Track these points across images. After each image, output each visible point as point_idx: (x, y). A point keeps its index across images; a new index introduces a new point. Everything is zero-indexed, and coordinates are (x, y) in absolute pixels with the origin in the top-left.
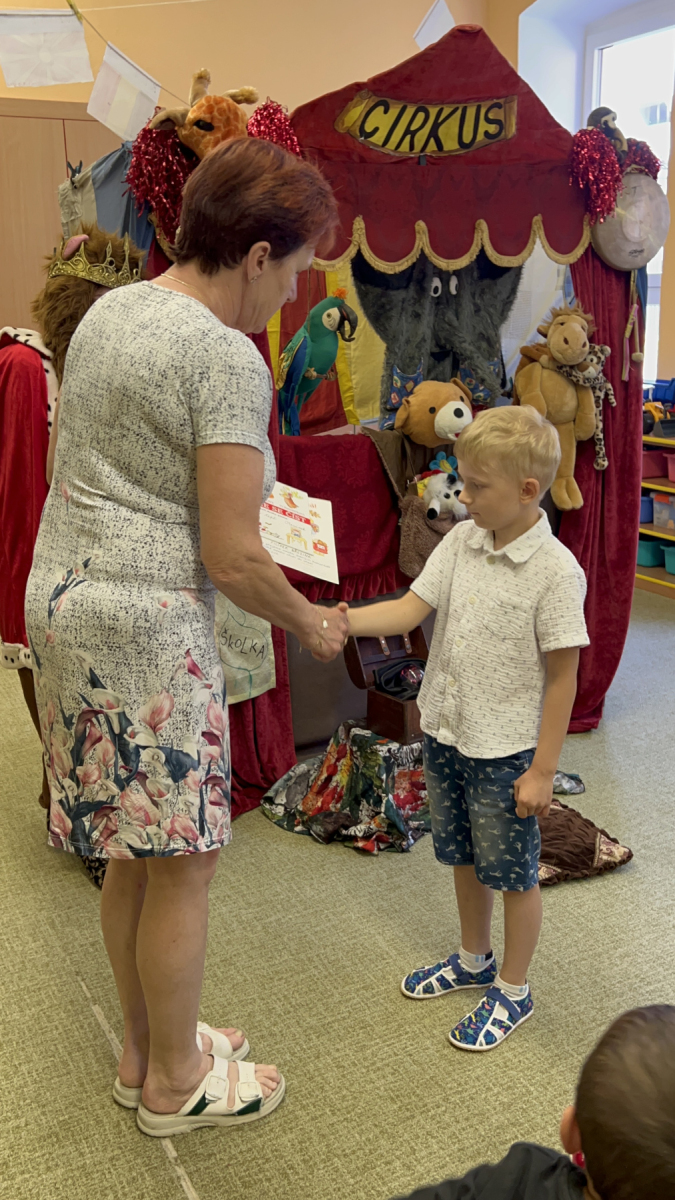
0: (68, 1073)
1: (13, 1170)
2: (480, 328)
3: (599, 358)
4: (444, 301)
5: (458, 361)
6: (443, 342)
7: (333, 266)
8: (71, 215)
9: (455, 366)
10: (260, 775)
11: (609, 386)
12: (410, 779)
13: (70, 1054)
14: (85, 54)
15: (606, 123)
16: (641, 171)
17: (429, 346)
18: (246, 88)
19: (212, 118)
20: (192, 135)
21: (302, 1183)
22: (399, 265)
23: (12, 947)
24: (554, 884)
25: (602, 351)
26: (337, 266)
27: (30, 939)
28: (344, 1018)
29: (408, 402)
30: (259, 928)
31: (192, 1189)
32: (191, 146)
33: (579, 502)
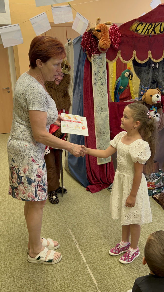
4: (155, 69)
5: (158, 84)
6: (154, 79)
8: (68, 51)
9: (157, 85)
10: (107, 181)
14: (72, 15)
17: (151, 80)
18: (109, 21)
19: (101, 29)
20: (96, 33)
22: (144, 61)
26: (129, 62)
27: (56, 214)
29: (145, 94)
30: (106, 215)
31: (89, 269)
32: (96, 36)
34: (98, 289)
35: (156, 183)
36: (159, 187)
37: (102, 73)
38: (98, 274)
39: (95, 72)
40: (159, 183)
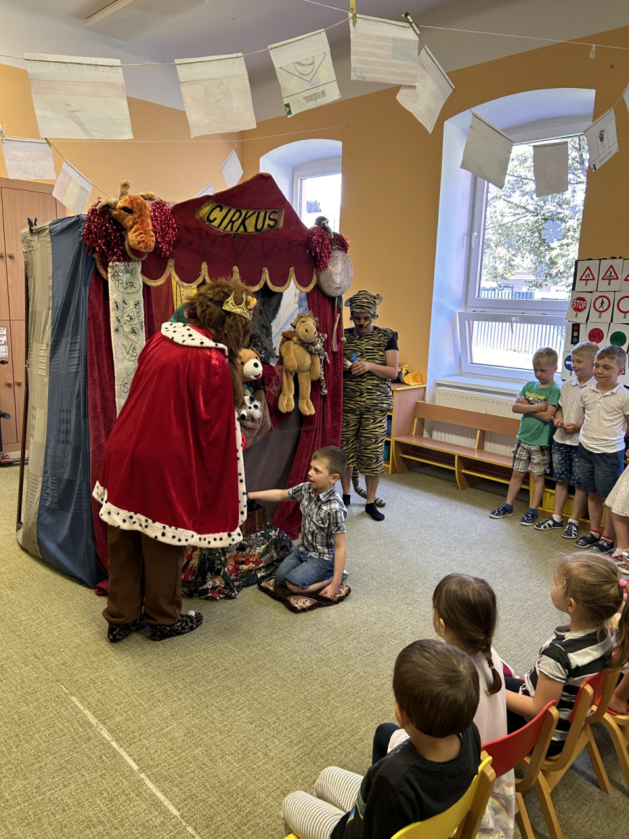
0: (65, 735)
1: (44, 790)
2: (262, 322)
3: (322, 340)
7: (191, 286)
8: (30, 247)
11: (326, 353)
12: (235, 559)
13: (63, 724)
14: (52, 164)
15: (324, 224)
16: (340, 249)
19: (133, 207)
20: (120, 214)
21: (211, 771)
23: (13, 671)
24: (314, 609)
25: (323, 336)
27: (23, 665)
28: (217, 686)
31: (151, 784)
32: (119, 220)
33: (313, 412)
34: (184, 824)
35: (262, 555)
36: (270, 562)
37: (132, 306)
38: (176, 790)
39: (116, 303)
40: (268, 553)
